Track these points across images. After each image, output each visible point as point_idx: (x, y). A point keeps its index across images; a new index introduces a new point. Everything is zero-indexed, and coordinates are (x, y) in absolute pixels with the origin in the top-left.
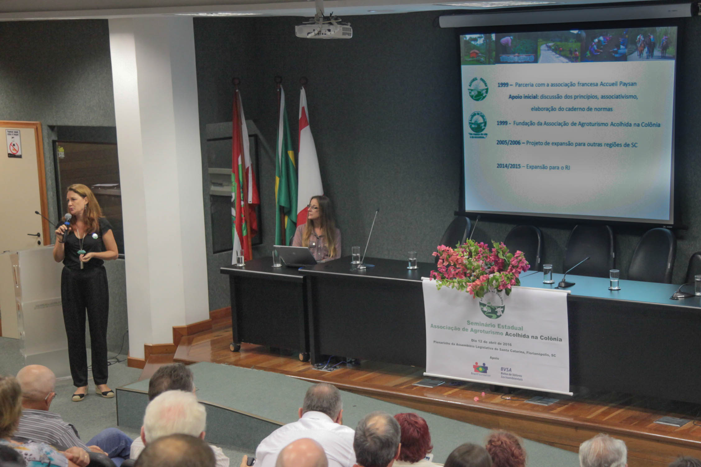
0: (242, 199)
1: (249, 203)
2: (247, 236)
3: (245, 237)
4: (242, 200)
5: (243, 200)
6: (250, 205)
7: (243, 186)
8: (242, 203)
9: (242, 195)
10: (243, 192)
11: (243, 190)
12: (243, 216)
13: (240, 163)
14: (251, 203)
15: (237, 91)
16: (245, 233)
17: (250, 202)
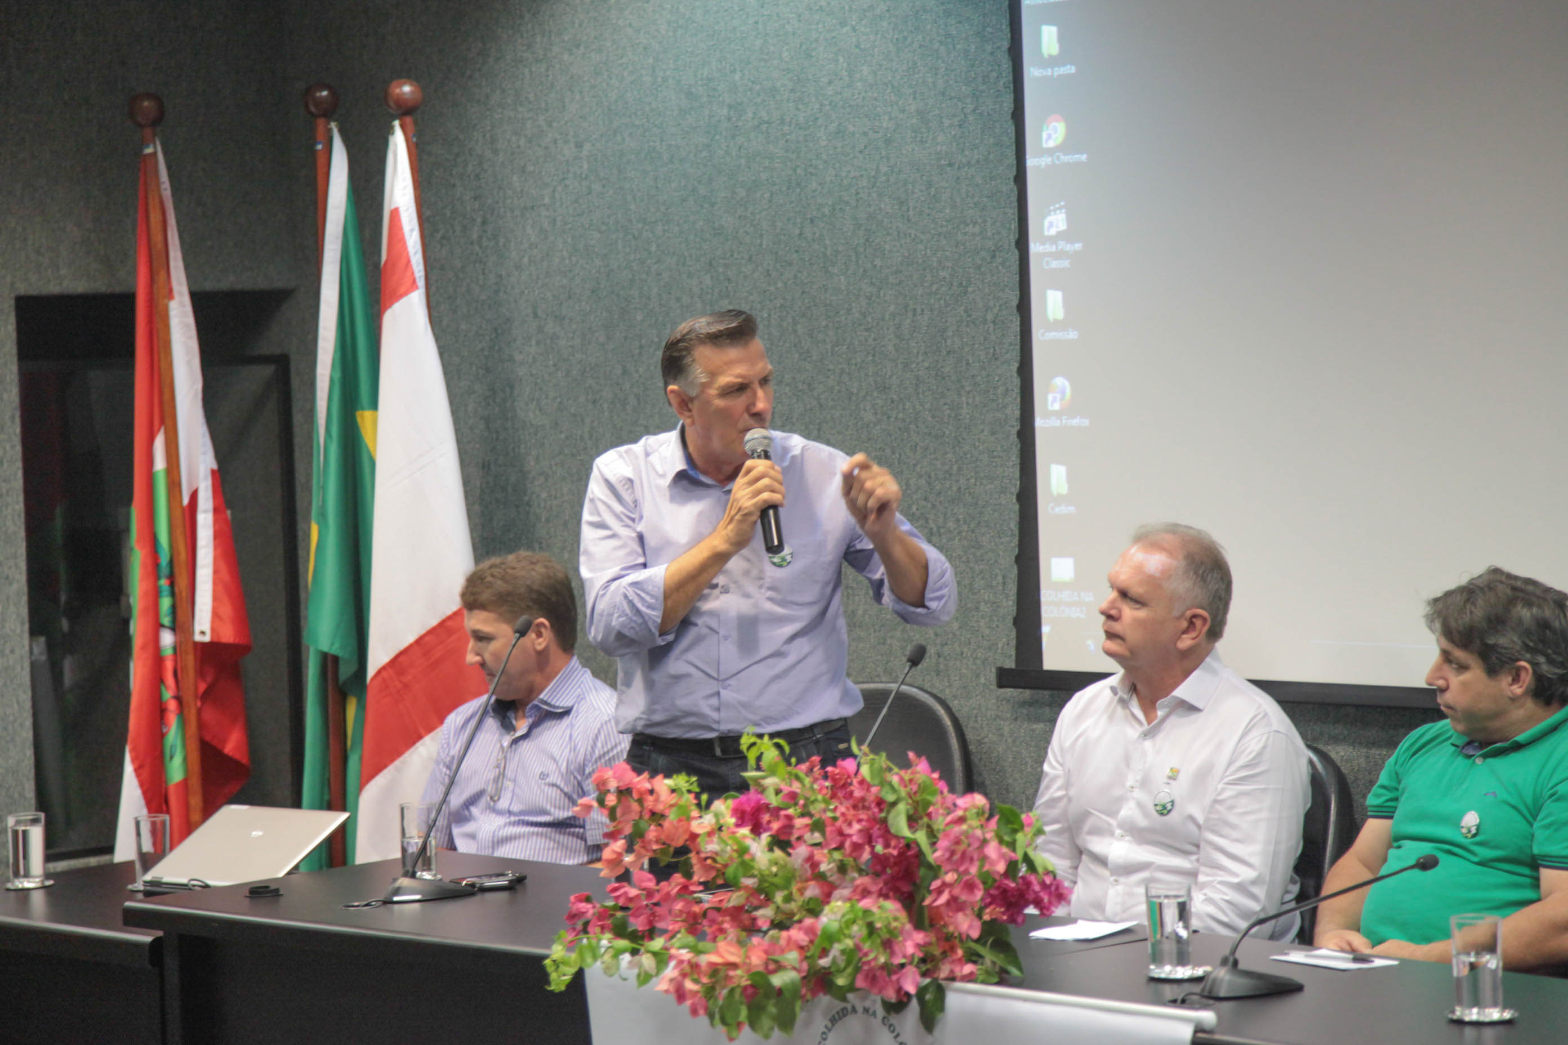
0: (166, 620)
1: (198, 638)
2: (185, 782)
3: (177, 785)
4: (162, 626)
5: (173, 629)
6: (203, 645)
7: (171, 562)
8: (167, 639)
9: (166, 603)
10: (173, 594)
11: (172, 585)
12: (167, 695)
13: (160, 464)
14: (207, 639)
15: (149, 150)
16: (176, 771)
17: (203, 633)
